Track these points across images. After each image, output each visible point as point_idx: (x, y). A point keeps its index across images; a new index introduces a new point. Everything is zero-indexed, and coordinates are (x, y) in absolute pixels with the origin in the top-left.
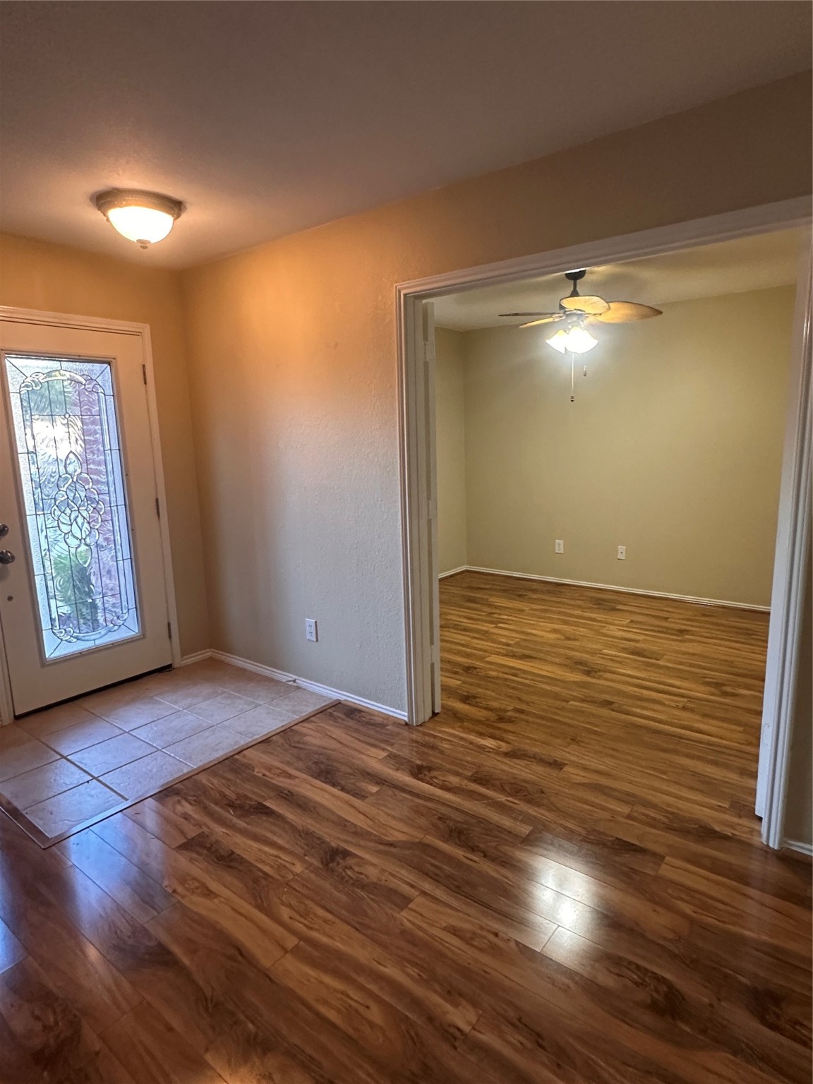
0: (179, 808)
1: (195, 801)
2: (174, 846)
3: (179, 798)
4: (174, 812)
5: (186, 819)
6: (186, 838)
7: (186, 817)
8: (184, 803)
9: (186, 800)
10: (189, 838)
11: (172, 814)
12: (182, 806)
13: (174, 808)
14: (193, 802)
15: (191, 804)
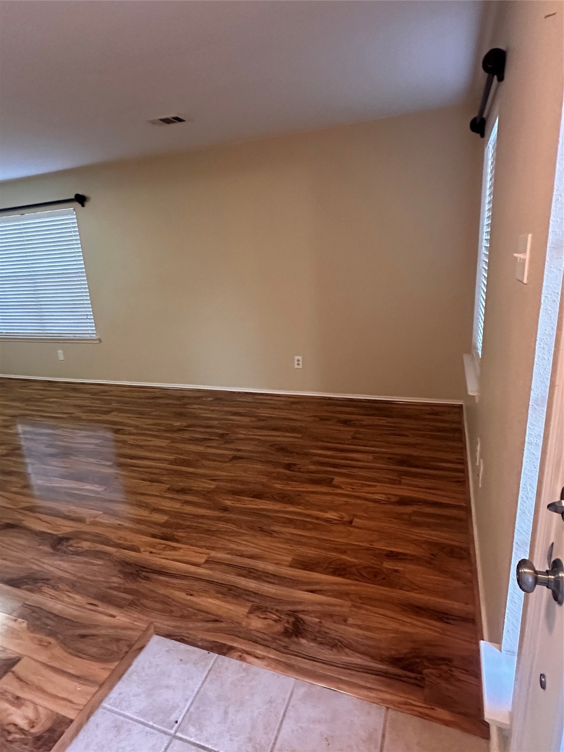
0: (30, 714)
1: (9, 733)
2: (25, 658)
3: (33, 731)
4: (35, 704)
5: (18, 698)
6: (13, 672)
7: (18, 701)
8: (23, 723)
9: (22, 731)
10: (10, 674)
11: (38, 701)
12: (26, 718)
13: (36, 711)
14: (12, 728)
15: (15, 725)
